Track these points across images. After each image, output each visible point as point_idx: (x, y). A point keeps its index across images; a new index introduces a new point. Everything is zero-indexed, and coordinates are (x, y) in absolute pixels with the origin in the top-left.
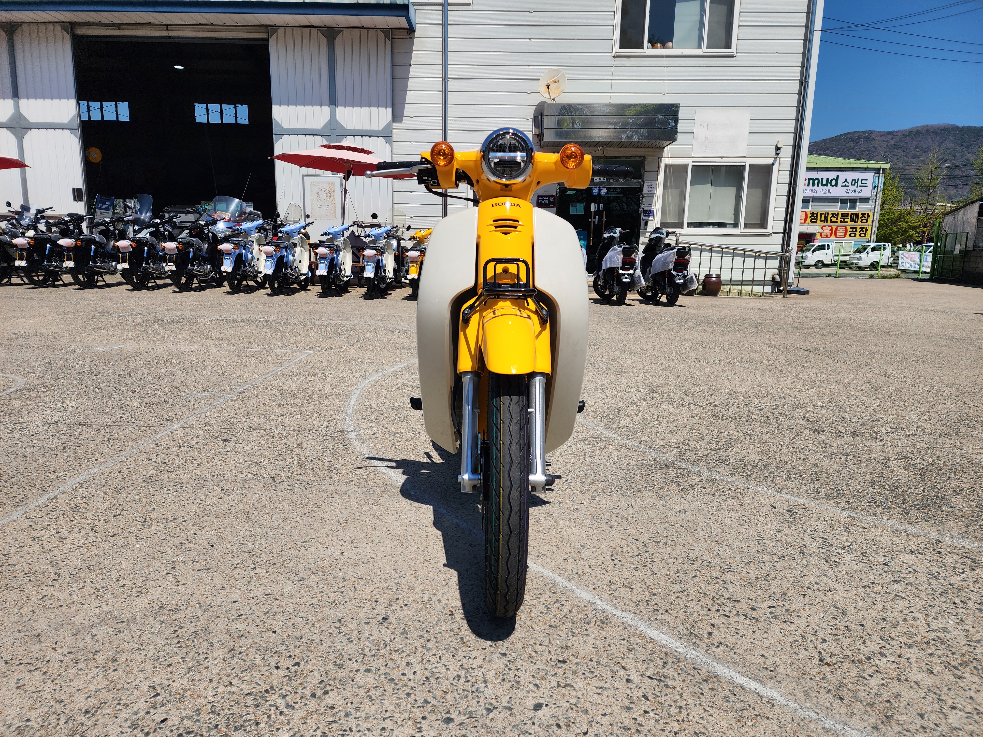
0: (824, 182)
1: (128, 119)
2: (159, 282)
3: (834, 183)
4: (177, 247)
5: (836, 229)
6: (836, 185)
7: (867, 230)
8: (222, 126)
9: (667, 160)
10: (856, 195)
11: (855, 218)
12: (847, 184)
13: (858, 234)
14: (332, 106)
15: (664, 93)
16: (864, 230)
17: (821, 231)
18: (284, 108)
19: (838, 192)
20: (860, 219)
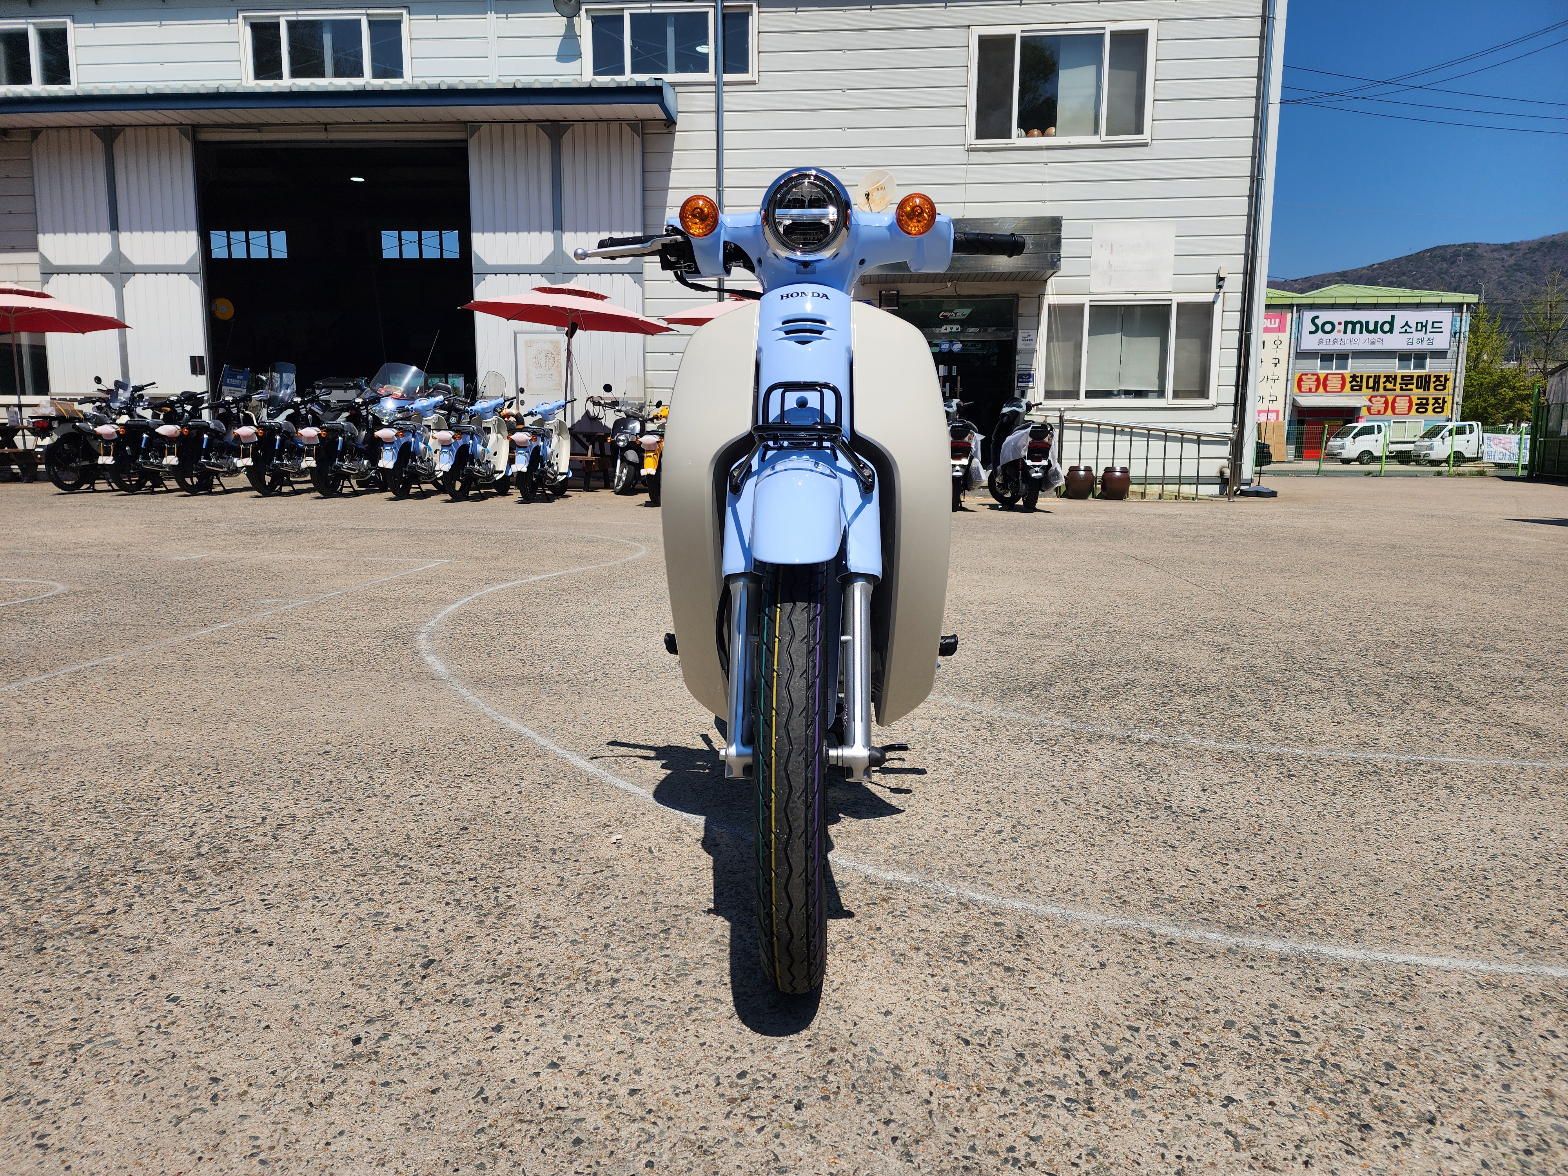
0: (1371, 327)
1: (285, 256)
2: (297, 487)
3: (1387, 327)
4: (319, 435)
5: (1394, 401)
6: (1391, 331)
7: (1444, 402)
8: (421, 262)
9: (1051, 299)
10: (1425, 346)
11: (1424, 382)
12: (1409, 330)
13: (1430, 408)
14: (558, 232)
15: (1043, 202)
16: (1440, 401)
17: (1369, 404)
18: (489, 236)
19: (1396, 341)
20: (1432, 385)
